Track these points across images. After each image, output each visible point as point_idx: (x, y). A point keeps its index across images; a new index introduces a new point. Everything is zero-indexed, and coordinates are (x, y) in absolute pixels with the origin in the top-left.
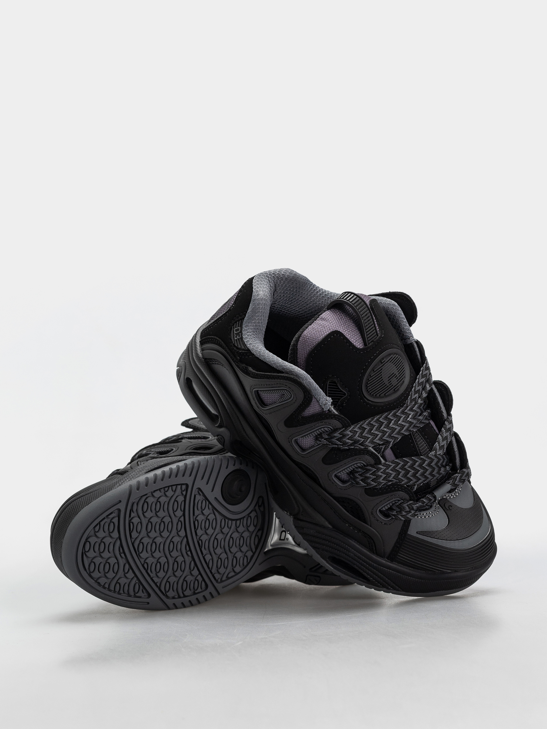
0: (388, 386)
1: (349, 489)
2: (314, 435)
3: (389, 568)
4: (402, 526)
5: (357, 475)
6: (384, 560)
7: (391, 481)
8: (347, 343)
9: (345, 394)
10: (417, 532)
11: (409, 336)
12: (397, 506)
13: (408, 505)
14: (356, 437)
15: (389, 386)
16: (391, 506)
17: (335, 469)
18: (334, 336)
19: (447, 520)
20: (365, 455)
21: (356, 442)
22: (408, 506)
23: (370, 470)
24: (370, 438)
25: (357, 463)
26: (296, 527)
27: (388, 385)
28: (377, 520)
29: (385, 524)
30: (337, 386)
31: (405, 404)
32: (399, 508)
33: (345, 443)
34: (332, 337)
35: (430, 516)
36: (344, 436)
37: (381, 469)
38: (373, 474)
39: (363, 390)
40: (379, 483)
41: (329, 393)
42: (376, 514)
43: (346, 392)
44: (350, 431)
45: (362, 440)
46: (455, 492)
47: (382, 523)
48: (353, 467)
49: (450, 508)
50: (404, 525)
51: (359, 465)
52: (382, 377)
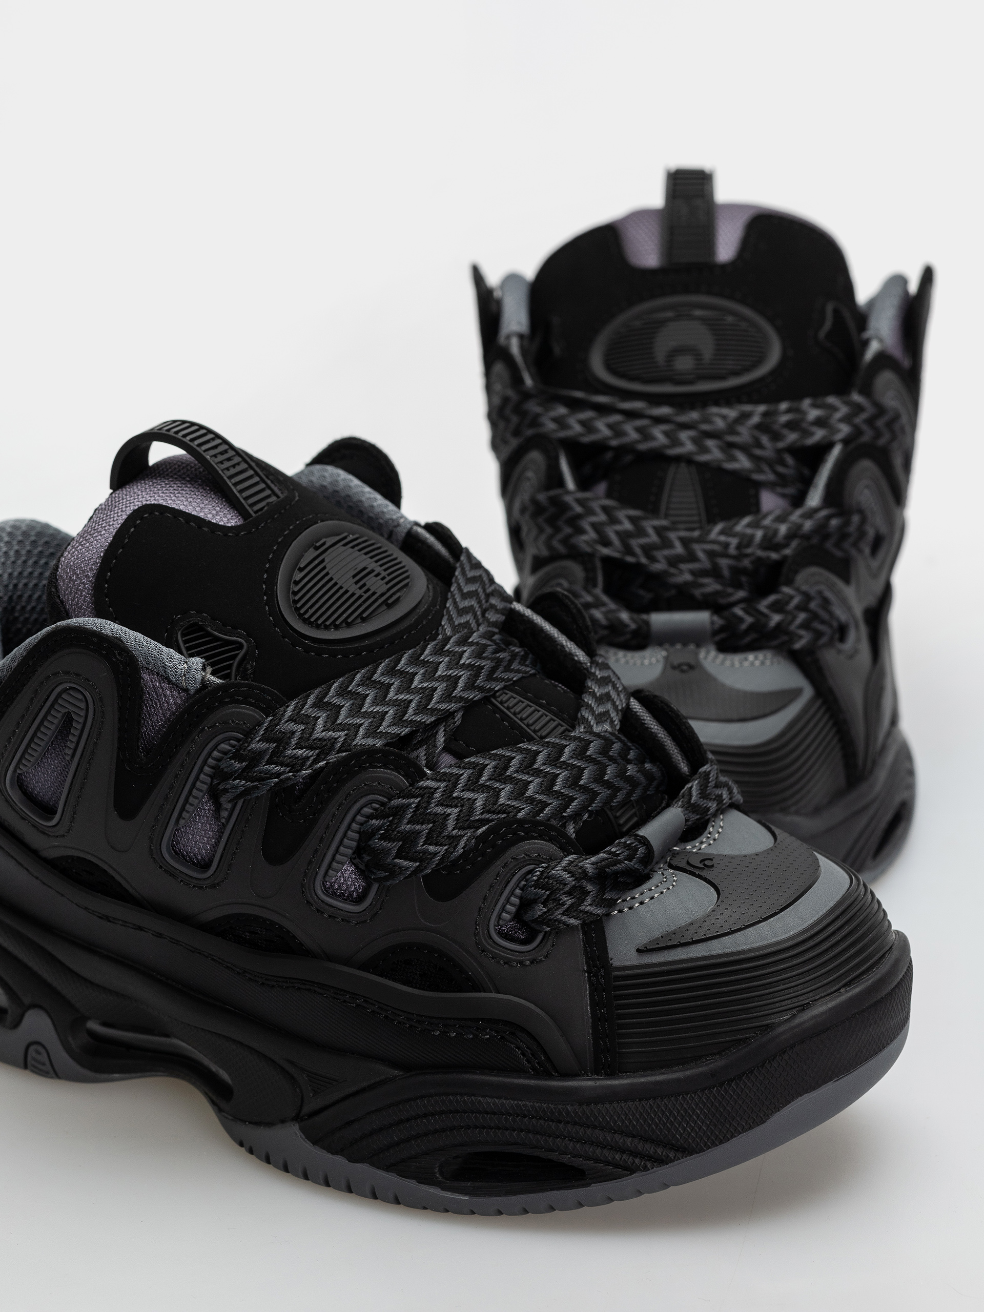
0: (361, 597)
1: (381, 909)
2: (205, 787)
3: (613, 1096)
4: (584, 945)
5: (376, 843)
6: (589, 1080)
7: (483, 822)
8: (187, 522)
9: (241, 647)
10: (638, 951)
11: (394, 517)
12: (537, 885)
13: (565, 867)
14: (319, 731)
15: (366, 596)
16: (521, 898)
17: (310, 862)
18: (142, 519)
19: (712, 889)
20: (368, 768)
21: (325, 747)
22: (564, 869)
23: (404, 808)
24: (361, 725)
25: (362, 808)
26: (315, 1142)
27: (359, 592)
28: (505, 963)
29: (532, 962)
30: (209, 634)
31: (439, 634)
32: (544, 887)
33: (296, 764)
34: (138, 522)
35: (656, 896)
36: (282, 741)
37: (433, 793)
38: (420, 816)
39: (288, 620)
40: (453, 840)
41: (188, 649)
42: (491, 943)
43: (241, 638)
44: (291, 719)
45: (339, 737)
46: (710, 833)
47: (521, 963)
48: (355, 826)
49: (707, 863)
50: (588, 941)
51: (367, 810)
52: (324, 568)
